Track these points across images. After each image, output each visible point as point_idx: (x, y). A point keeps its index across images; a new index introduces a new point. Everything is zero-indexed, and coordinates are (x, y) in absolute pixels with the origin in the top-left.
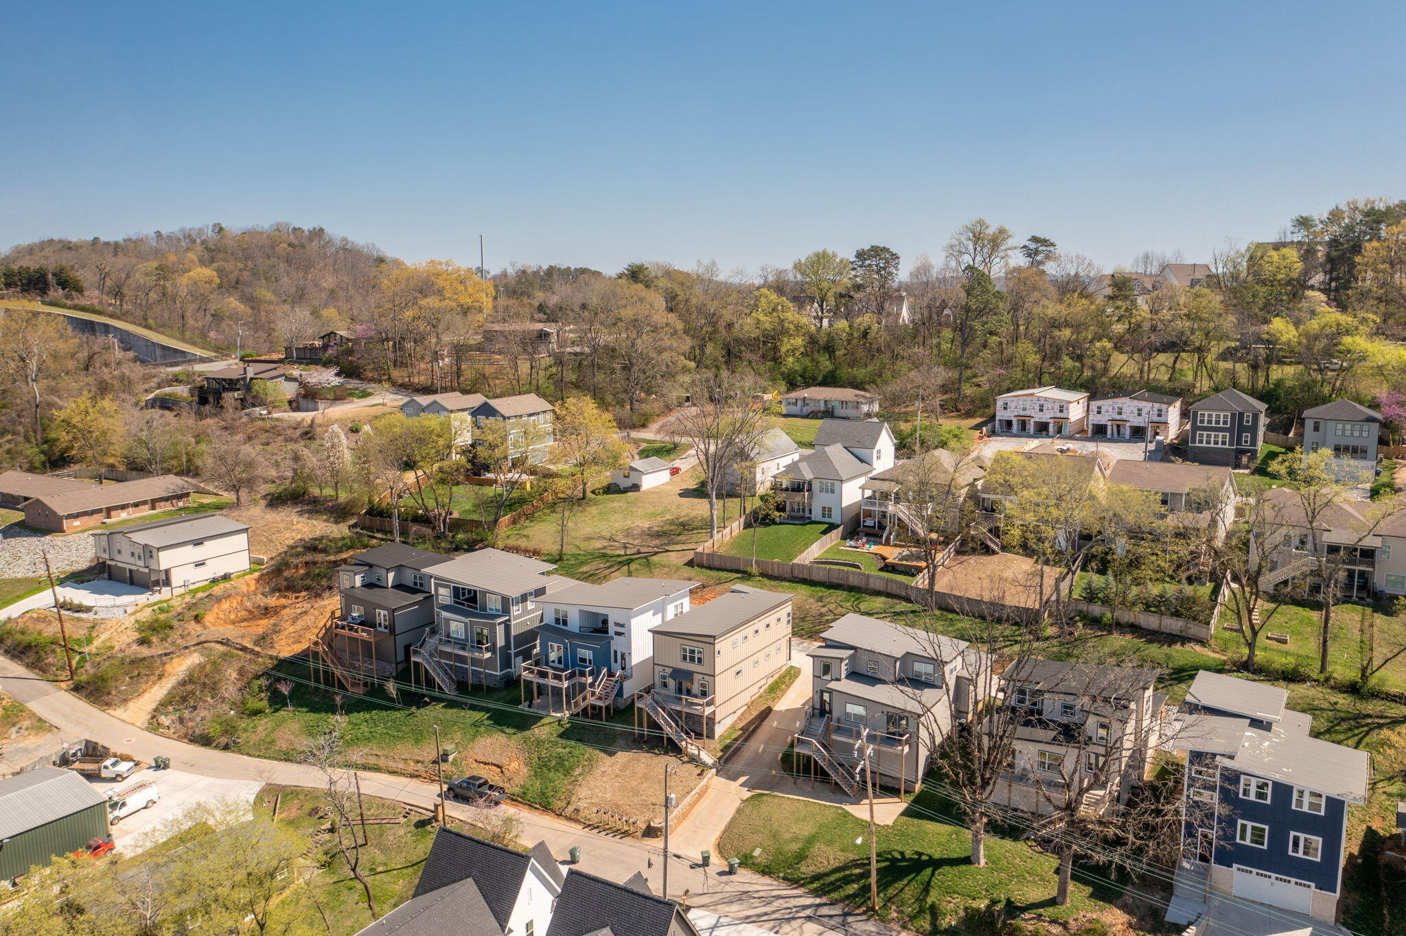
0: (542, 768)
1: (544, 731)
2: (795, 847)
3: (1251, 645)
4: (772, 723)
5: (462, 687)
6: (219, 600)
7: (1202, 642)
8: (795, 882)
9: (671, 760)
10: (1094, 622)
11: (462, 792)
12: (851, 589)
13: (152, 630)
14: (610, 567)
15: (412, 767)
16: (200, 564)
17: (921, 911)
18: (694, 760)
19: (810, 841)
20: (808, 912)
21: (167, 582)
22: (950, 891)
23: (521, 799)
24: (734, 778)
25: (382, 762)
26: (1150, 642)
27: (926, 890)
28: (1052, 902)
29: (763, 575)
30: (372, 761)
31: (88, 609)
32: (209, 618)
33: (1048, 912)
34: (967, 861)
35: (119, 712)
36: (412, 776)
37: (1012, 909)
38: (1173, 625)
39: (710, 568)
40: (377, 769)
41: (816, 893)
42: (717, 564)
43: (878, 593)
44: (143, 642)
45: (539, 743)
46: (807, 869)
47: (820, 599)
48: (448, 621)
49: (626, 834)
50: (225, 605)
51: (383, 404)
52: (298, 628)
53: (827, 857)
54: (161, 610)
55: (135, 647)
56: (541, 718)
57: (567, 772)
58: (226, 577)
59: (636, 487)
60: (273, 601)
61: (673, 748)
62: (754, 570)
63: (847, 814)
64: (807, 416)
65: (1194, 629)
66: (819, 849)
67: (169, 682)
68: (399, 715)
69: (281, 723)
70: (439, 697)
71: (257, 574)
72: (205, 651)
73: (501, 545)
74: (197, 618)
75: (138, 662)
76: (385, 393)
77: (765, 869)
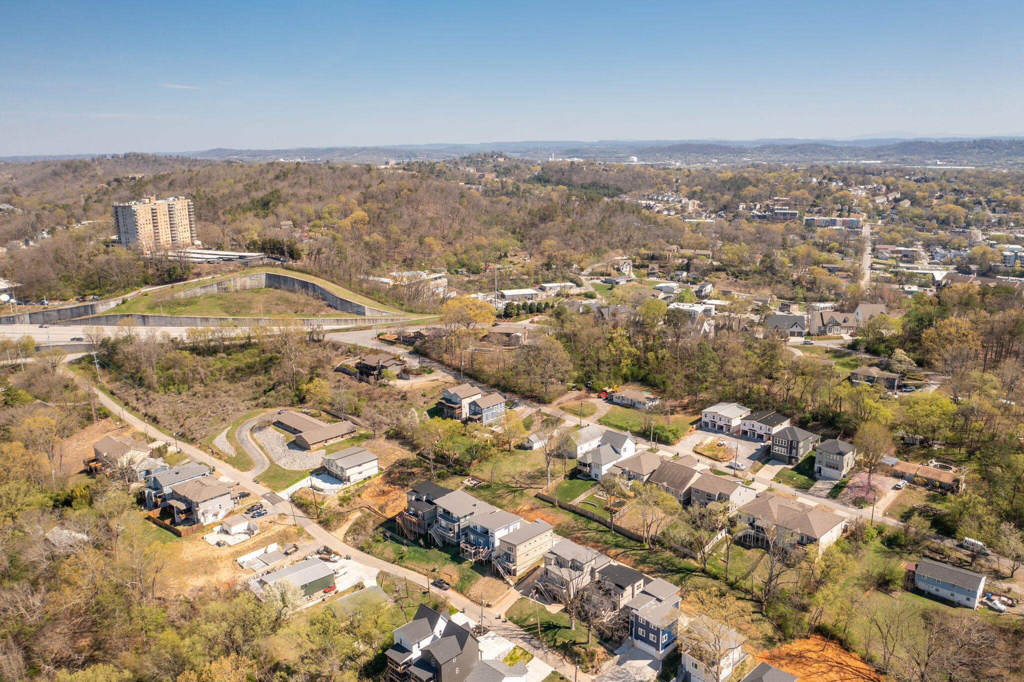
0: (462, 579)
1: (466, 565)
2: (525, 617)
3: (705, 564)
5: (444, 542)
6: (367, 488)
7: (695, 559)
8: (522, 627)
9: (500, 582)
10: (662, 545)
11: (439, 584)
12: (588, 518)
13: (344, 500)
14: (508, 492)
15: (425, 572)
16: (360, 473)
17: (552, 640)
18: (508, 583)
19: (531, 614)
20: (522, 636)
21: (349, 480)
22: (560, 636)
23: (455, 589)
24: (518, 590)
25: (416, 568)
26: (677, 556)
27: (556, 634)
28: (586, 643)
29: (560, 506)
30: (413, 567)
31: (322, 490)
32: (363, 495)
33: (583, 646)
34: (569, 628)
35: (334, 533)
36: (424, 575)
37: (574, 643)
39: (543, 500)
40: (414, 570)
41: (526, 631)
42: (545, 498)
44: (341, 505)
45: (464, 569)
46: (527, 623)
47: (576, 521)
48: (441, 521)
49: (479, 604)
50: (369, 490)
51: (438, 380)
53: (533, 620)
54: (347, 491)
55: (338, 507)
56: (465, 561)
57: (470, 581)
58: (369, 477)
59: (531, 448)
60: (386, 488)
61: (502, 578)
62: (557, 504)
63: (545, 609)
65: (692, 553)
66: (532, 617)
67: (350, 523)
68: (423, 550)
69: (386, 547)
70: (436, 546)
71: (381, 476)
72: (362, 511)
73: (471, 474)
74: (359, 496)
75: (339, 514)
76: (439, 371)
77: (516, 622)
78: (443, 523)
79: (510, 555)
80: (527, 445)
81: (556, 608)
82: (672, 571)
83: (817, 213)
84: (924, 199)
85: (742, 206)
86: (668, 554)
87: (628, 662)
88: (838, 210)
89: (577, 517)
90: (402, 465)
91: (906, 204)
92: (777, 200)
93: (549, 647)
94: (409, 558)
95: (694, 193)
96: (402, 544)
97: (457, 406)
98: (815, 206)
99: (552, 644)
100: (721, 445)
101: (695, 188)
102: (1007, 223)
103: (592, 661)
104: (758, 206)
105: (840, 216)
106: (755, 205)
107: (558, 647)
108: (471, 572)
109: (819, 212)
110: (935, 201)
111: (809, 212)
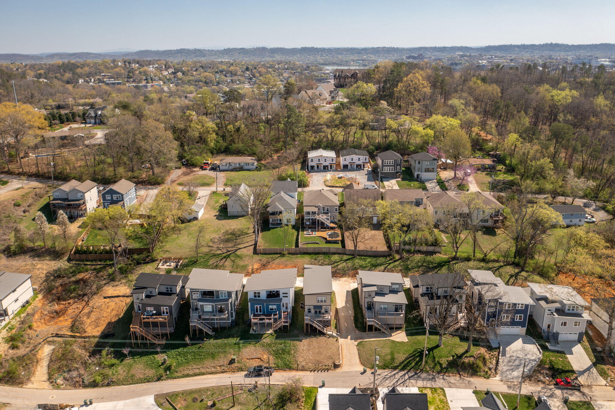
0: (277, 354)
1: (266, 340)
2: (389, 357)
3: (456, 252)
4: (342, 314)
6: (33, 315)
7: (440, 253)
8: (395, 368)
9: (322, 339)
10: (409, 252)
12: (324, 253)
13: (13, 341)
14: (222, 259)
15: (219, 369)
16: (16, 300)
17: (435, 364)
18: (331, 336)
19: (392, 354)
20: (407, 377)
21: (7, 315)
22: (440, 357)
23: (278, 368)
24: (347, 338)
25: (203, 371)
26: (427, 255)
27: (434, 358)
28: (467, 352)
29: (289, 254)
30: (197, 371)
32: (35, 325)
33: (468, 354)
34: (437, 346)
35: (30, 385)
36: (222, 372)
37: (460, 357)
38: (431, 249)
39: (266, 254)
40: (203, 374)
41: (403, 369)
42: (267, 252)
43: (334, 254)
44: (14, 347)
45: (269, 345)
46: (397, 363)
47: (316, 259)
48: (202, 306)
49: (328, 370)
50: (36, 317)
51: (22, 188)
52: (93, 319)
53: (401, 357)
54: (11, 329)
55: (11, 351)
56: (263, 335)
57: (289, 353)
58: (27, 302)
59: (196, 219)
60: (56, 307)
61: (322, 334)
62: (285, 252)
63: (393, 342)
64: (232, 170)
65: (437, 249)
66: (396, 355)
67: (45, 363)
68: (194, 349)
69: (130, 366)
70: (208, 337)
71: (40, 296)
72: (49, 343)
73: (159, 258)
74: (30, 327)
75: (21, 359)
76: (15, 180)
77: (384, 367)
78: (208, 307)
79: (321, 307)
80: (189, 217)
81: (400, 337)
82: (436, 267)
83: (133, 82)
84: (188, 71)
85: (81, 81)
86: (418, 257)
87: (508, 349)
88: (145, 80)
89: (315, 256)
90: (59, 277)
91: (180, 74)
92: (104, 76)
93: (439, 373)
94: (179, 365)
95: (40, 74)
96: (157, 353)
97: (82, 202)
98: (130, 78)
99: (438, 368)
100: (341, 178)
101: (39, 72)
102: (236, 82)
103: (485, 363)
104: (93, 80)
105: (147, 83)
106: (91, 79)
107: (446, 368)
108: (280, 344)
109: (134, 81)
110: (194, 73)
111: (127, 81)
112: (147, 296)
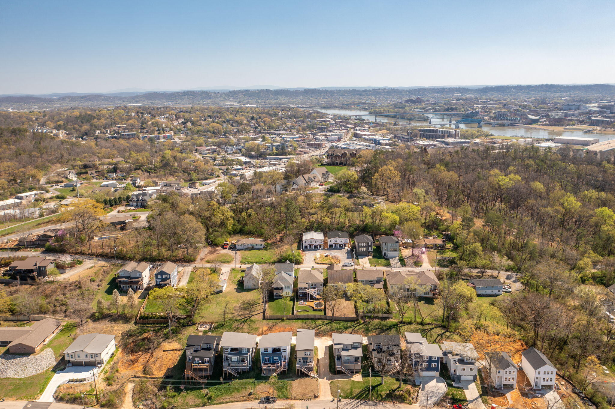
0: (279, 389)
1: (272, 380)
2: (349, 391)
3: (402, 318)
4: (321, 363)
5: (238, 373)
6: (118, 363)
7: (392, 318)
8: (353, 398)
9: (307, 379)
10: (370, 317)
11: (266, 401)
12: (312, 319)
13: (108, 380)
14: (241, 323)
15: (242, 399)
16: (107, 353)
17: (378, 396)
18: (313, 377)
19: (351, 389)
20: (359, 403)
21: (103, 363)
22: (382, 391)
23: (279, 398)
24: (324, 379)
25: (232, 400)
26: (382, 320)
27: (378, 391)
28: (399, 387)
29: (287, 319)
30: (228, 400)
31: (85, 380)
32: (120, 370)
33: (399, 389)
34: (381, 384)
36: (244, 401)
37: (394, 391)
38: (385, 315)
39: (271, 319)
40: (232, 402)
41: (357, 399)
42: (273, 318)
43: (319, 319)
44: (109, 385)
45: (274, 383)
46: (354, 395)
47: (306, 323)
48: (231, 358)
49: (311, 399)
50: (120, 364)
51: (94, 267)
52: (158, 366)
53: (357, 391)
54: (106, 372)
55: (108, 387)
56: (269, 377)
57: (286, 388)
58: (113, 354)
59: (221, 291)
60: (131, 357)
61: (307, 376)
62: (285, 318)
63: (353, 381)
65: (390, 316)
66: (354, 390)
67: (130, 395)
68: (226, 386)
69: (185, 397)
70: (235, 378)
71: (120, 350)
72: (131, 381)
73: (198, 322)
74: (117, 371)
75: (116, 392)
76: (87, 260)
77: (346, 397)
78: (234, 358)
79: (307, 358)
80: (217, 290)
81: (358, 378)
82: (388, 329)
83: (146, 133)
84: (197, 121)
85: (98, 132)
86: (376, 321)
87: (426, 386)
88: (157, 131)
89: (305, 321)
90: (131, 336)
91: (189, 124)
92: (119, 127)
93: (380, 401)
94: (216, 396)
95: (59, 125)
96: (202, 388)
97: (140, 279)
98: (143, 129)
99: (380, 398)
100: (327, 256)
101: (59, 123)
102: (242, 131)
103: (410, 395)
104: (109, 131)
105: (159, 133)
106: (107, 131)
107: (385, 398)
108: (281, 383)
109: (147, 132)
110: (203, 122)
111: (141, 132)
112: (195, 351)
